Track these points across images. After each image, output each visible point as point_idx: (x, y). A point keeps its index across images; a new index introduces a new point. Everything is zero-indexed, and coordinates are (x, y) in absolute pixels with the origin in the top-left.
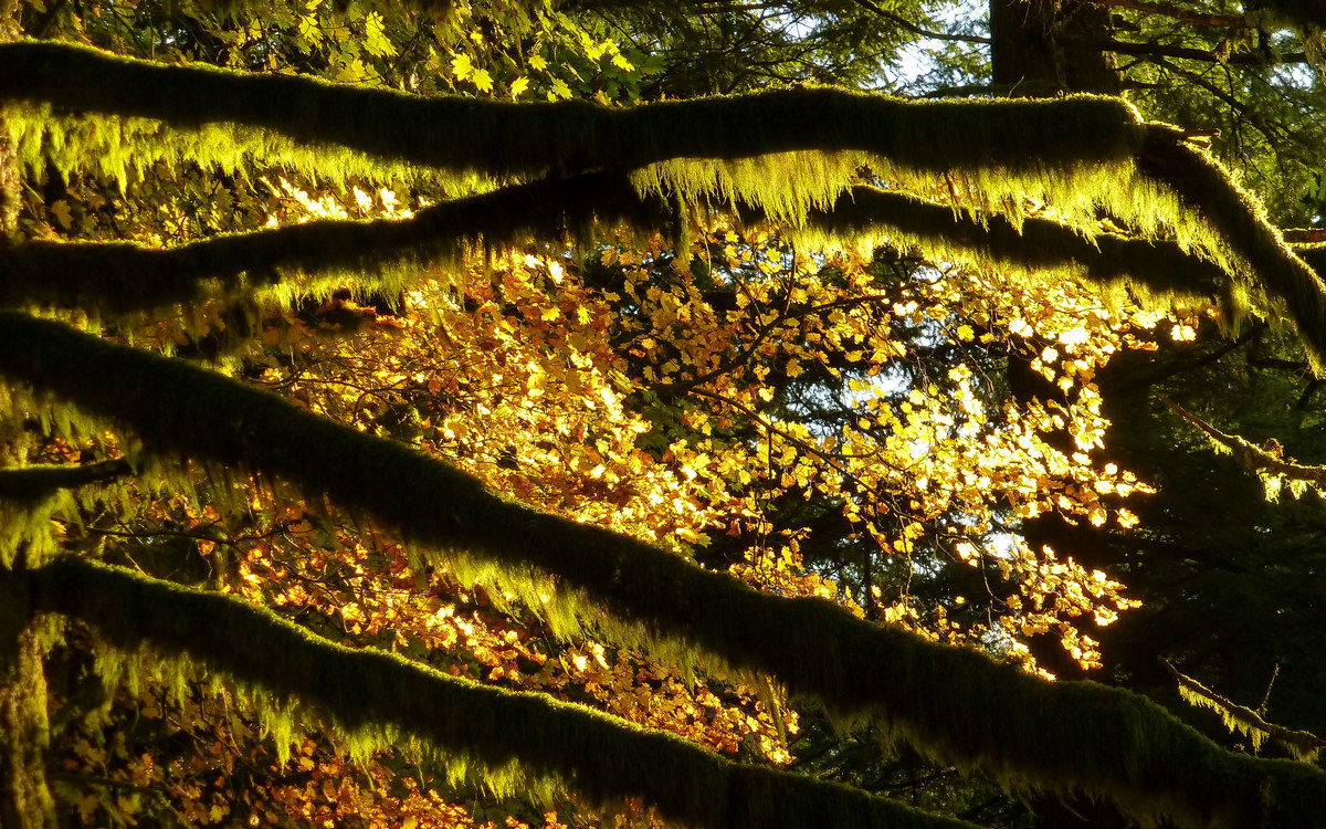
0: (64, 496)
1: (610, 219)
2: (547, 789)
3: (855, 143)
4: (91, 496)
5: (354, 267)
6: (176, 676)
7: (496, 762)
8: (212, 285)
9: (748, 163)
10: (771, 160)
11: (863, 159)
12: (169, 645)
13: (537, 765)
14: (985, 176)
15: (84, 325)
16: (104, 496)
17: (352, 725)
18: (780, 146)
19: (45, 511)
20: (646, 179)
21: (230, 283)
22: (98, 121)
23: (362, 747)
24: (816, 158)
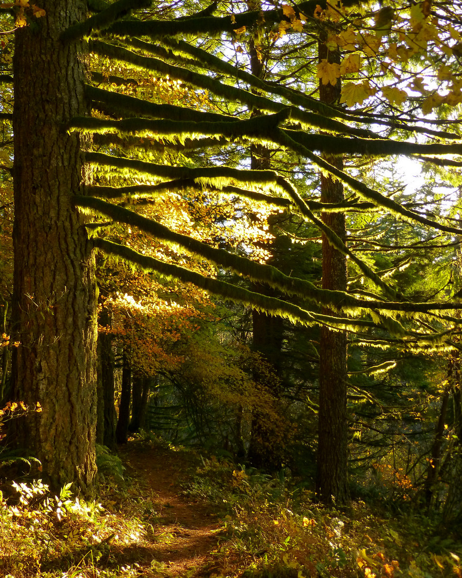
0: (99, 229)
1: (190, 186)
2: (176, 280)
3: (231, 176)
4: (104, 228)
5: (148, 192)
6: (117, 259)
7: (168, 275)
8: (124, 195)
9: (213, 178)
10: (217, 178)
11: (232, 179)
12: (116, 253)
13: (175, 275)
14: (252, 183)
15: (103, 200)
16: (106, 228)
17: (145, 268)
18: (219, 176)
19: (96, 230)
20: (197, 180)
21: (127, 194)
22: (106, 166)
23: (146, 271)
24: (224, 178)
